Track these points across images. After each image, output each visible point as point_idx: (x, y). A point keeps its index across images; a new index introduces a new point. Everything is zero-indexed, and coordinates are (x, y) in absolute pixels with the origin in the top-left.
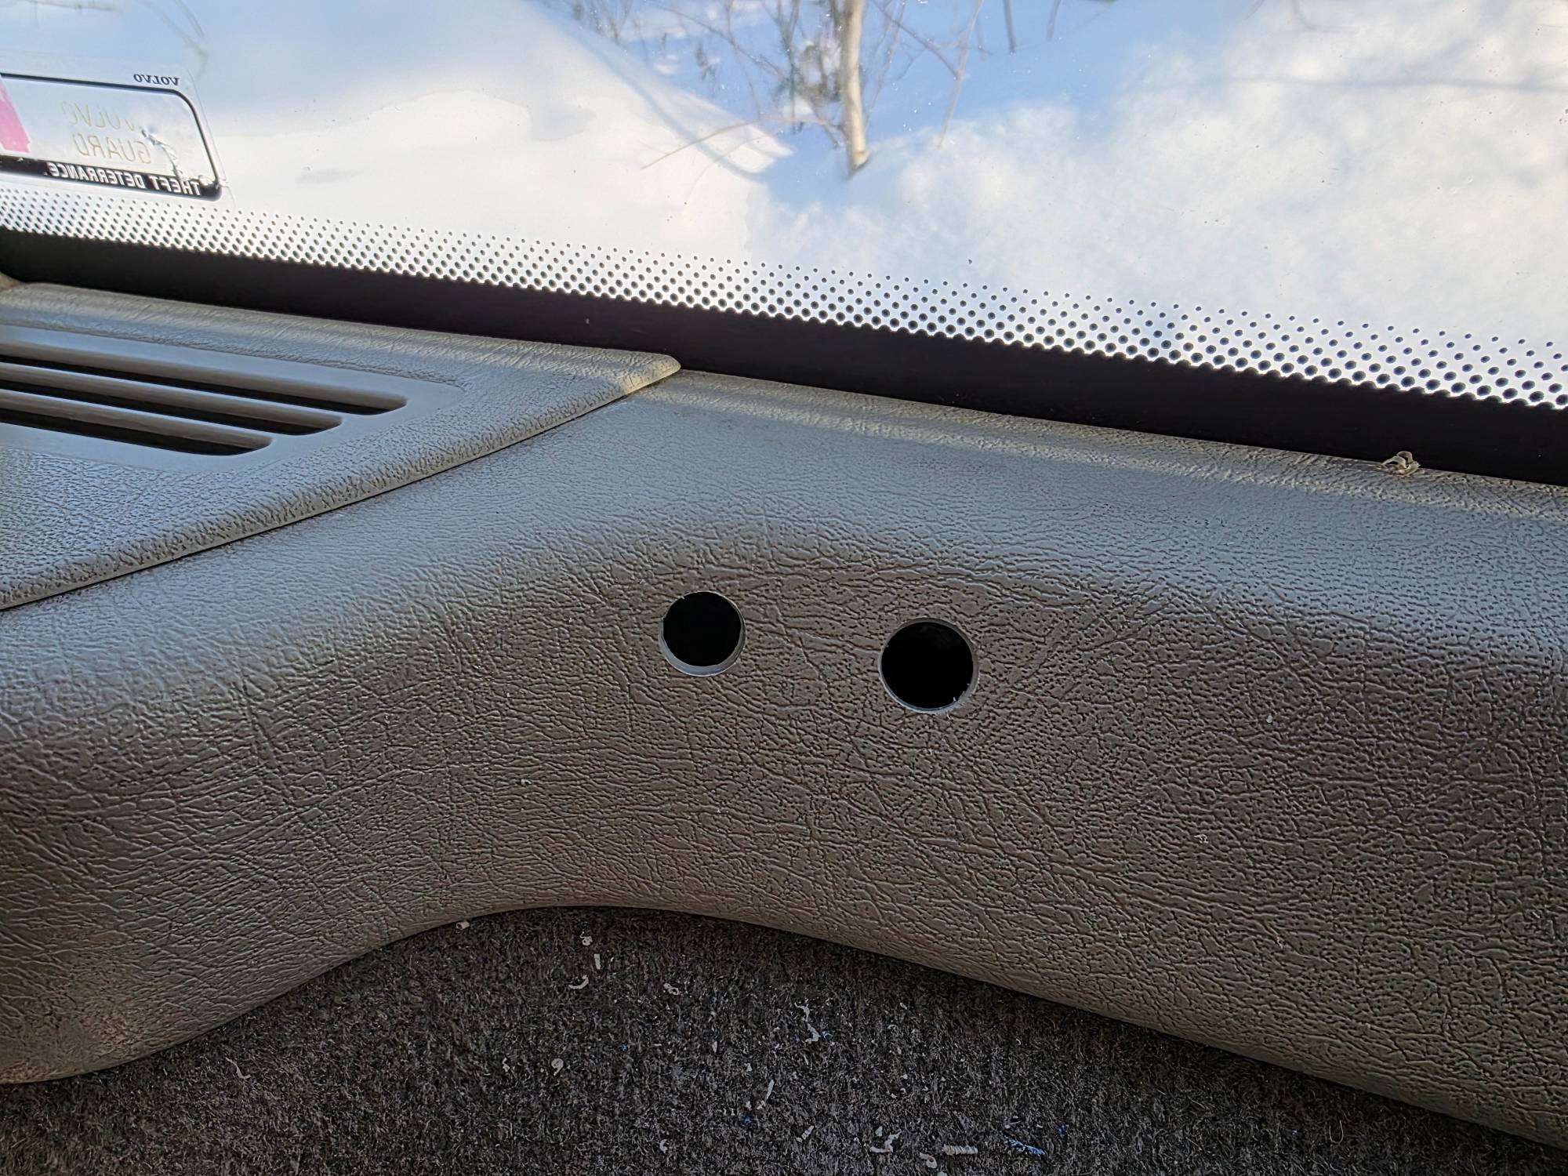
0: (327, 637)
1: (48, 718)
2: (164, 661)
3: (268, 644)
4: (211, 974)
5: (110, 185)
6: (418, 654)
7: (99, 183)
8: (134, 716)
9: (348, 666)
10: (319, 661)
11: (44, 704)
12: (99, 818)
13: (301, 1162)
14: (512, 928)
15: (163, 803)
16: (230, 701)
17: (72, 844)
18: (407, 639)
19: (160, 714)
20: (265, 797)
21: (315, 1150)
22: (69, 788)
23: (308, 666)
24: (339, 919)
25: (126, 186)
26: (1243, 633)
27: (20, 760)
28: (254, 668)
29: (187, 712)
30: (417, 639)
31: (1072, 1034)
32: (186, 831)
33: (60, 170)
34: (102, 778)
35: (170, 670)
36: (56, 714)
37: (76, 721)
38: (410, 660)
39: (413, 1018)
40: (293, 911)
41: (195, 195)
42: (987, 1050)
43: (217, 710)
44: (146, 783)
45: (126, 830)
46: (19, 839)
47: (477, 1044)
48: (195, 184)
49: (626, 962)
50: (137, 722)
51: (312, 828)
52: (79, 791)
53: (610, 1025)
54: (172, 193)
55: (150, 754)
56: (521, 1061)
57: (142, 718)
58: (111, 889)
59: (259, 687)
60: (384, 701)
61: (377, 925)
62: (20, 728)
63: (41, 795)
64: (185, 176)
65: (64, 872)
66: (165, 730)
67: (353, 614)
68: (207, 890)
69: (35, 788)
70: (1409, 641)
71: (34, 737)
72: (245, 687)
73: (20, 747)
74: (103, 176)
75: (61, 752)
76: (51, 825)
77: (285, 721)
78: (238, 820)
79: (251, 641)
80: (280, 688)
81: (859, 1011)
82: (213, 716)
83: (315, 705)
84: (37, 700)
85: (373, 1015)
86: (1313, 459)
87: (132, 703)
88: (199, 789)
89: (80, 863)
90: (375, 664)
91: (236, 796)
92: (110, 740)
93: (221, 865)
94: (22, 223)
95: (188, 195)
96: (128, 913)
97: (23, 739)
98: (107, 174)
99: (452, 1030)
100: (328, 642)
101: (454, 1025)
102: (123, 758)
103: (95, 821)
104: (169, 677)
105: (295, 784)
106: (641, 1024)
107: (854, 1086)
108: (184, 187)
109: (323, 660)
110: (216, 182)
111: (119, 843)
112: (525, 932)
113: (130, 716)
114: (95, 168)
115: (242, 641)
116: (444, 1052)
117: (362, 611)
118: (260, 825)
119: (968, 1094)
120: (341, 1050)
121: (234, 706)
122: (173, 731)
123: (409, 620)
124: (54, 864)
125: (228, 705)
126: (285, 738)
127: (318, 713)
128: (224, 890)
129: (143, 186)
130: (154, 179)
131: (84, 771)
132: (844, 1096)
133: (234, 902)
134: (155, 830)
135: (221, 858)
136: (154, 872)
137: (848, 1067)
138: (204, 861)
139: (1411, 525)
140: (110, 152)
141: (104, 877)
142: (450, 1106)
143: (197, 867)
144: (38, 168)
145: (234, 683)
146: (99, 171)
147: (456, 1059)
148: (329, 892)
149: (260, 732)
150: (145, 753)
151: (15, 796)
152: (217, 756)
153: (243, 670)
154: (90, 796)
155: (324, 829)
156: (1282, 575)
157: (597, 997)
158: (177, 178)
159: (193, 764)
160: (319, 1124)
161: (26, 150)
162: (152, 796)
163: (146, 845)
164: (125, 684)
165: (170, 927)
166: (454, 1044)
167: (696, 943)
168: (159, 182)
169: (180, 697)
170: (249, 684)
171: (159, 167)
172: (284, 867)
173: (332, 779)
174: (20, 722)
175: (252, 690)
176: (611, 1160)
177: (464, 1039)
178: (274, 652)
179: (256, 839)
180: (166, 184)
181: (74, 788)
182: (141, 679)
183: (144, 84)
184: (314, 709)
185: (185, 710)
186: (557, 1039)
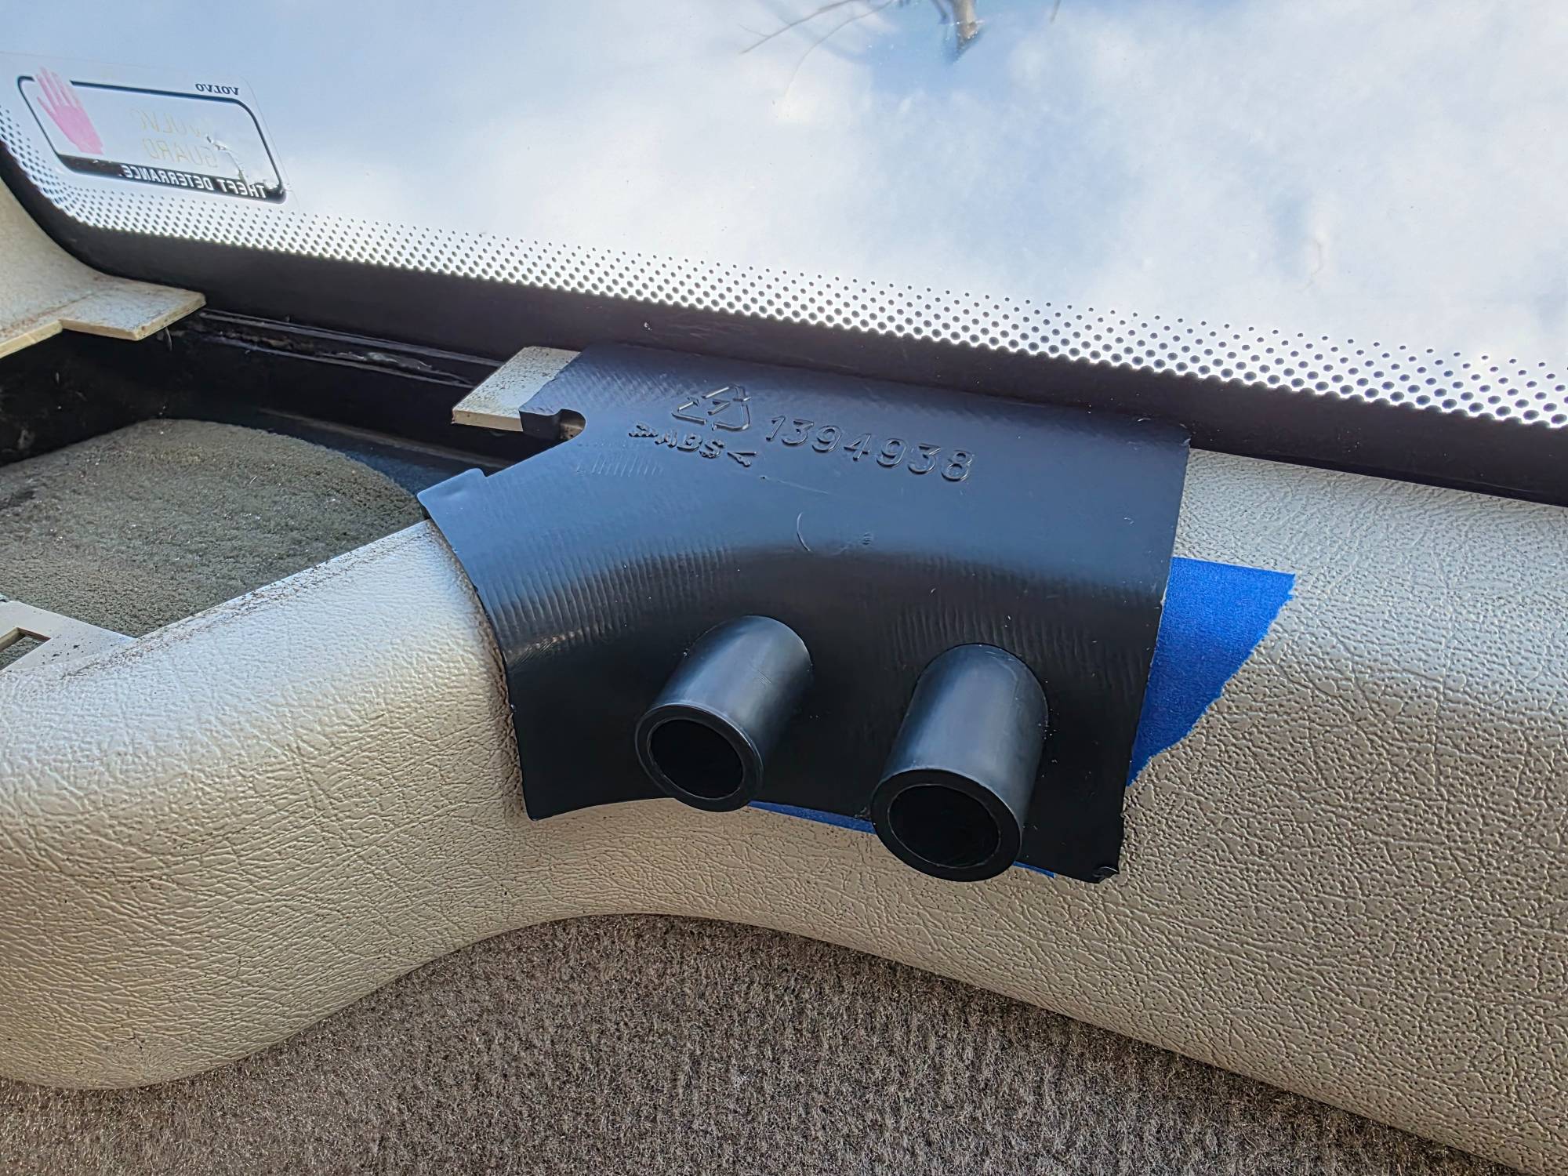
0: (377, 692)
1: (113, 791)
2: (220, 728)
3: (320, 704)
4: (282, 996)
5: (180, 186)
6: (467, 700)
7: (170, 185)
8: (192, 784)
9: (399, 718)
10: (369, 716)
11: (107, 777)
12: (164, 877)
13: (379, 1145)
14: (574, 931)
15: (225, 859)
16: (284, 762)
17: (142, 900)
18: (456, 687)
19: (217, 780)
20: (323, 843)
21: (392, 1134)
22: (134, 853)
23: (360, 722)
24: (403, 938)
25: (195, 187)
26: (1307, 687)
27: (88, 831)
28: (307, 729)
29: (243, 776)
30: (466, 686)
31: (1126, 1061)
32: (249, 880)
33: (134, 172)
34: (165, 843)
35: (226, 736)
36: (120, 787)
37: (138, 792)
38: (460, 707)
39: (480, 1016)
40: (358, 936)
41: (260, 198)
42: (1040, 1070)
43: (272, 771)
44: (207, 844)
45: (191, 885)
46: (92, 898)
47: (543, 1041)
48: (261, 187)
49: (685, 967)
50: (195, 790)
51: (371, 864)
52: (144, 855)
53: (670, 1027)
54: (239, 195)
55: (208, 818)
56: (584, 1059)
57: (200, 785)
58: (181, 935)
59: (313, 747)
60: (437, 745)
61: (442, 939)
62: (86, 802)
63: (109, 861)
64: (250, 181)
65: (135, 923)
66: (223, 795)
67: (403, 667)
68: (271, 928)
69: (102, 855)
70: (1485, 704)
71: (99, 809)
72: (298, 748)
73: (86, 819)
74: (173, 178)
75: (124, 821)
76: (120, 885)
77: (338, 774)
78: (299, 865)
79: (304, 703)
80: (333, 744)
81: (914, 1028)
82: (269, 778)
83: (368, 757)
84: (102, 774)
85: (442, 1013)
86: (1395, 487)
87: (190, 772)
88: (259, 843)
89: (151, 915)
90: (426, 714)
91: (295, 846)
92: (171, 808)
93: (285, 906)
94: (102, 221)
95: (254, 197)
96: (198, 954)
97: (88, 812)
98: (178, 177)
99: (517, 1026)
100: (378, 697)
101: (520, 1023)
102: (184, 824)
103: (161, 879)
104: (225, 744)
105: (352, 829)
106: (699, 1027)
107: (906, 1100)
108: (250, 190)
109: (375, 715)
110: (280, 186)
111: (186, 897)
112: (588, 935)
113: (188, 784)
114: (166, 171)
115: (296, 703)
116: (512, 1048)
117: (411, 664)
118: (321, 867)
119: (1020, 1116)
120: (413, 1045)
121: (289, 766)
122: (229, 796)
123: (458, 669)
124: (126, 917)
125: (282, 766)
126: (339, 789)
127: (370, 763)
128: (289, 926)
129: (212, 189)
130: (222, 182)
131: (148, 837)
132: (896, 1111)
133: (299, 935)
134: (219, 882)
135: (285, 900)
136: (220, 918)
137: (900, 1082)
138: (267, 904)
139: (1497, 570)
140: (179, 156)
141: (173, 926)
142: (518, 1098)
143: (261, 910)
144: (113, 170)
145: (288, 745)
146: (170, 174)
147: (523, 1054)
148: (392, 916)
149: (316, 787)
150: (204, 817)
151: (83, 862)
152: (275, 813)
153: (295, 731)
154: (155, 858)
155: (384, 864)
156: (1353, 626)
157: (656, 999)
158: (242, 181)
159: (252, 822)
160: (395, 1111)
161: (100, 153)
162: (214, 855)
163: (211, 896)
164: (183, 753)
165: (240, 962)
166: (520, 1039)
167: (752, 950)
168: (227, 185)
169: (236, 763)
170: (301, 744)
171: (225, 171)
172: (346, 900)
173: (389, 820)
174: (86, 795)
175: (305, 749)
176: (670, 1158)
177: (530, 1036)
178: (325, 711)
179: (318, 879)
180: (233, 187)
181: (140, 853)
182: (198, 747)
183: (206, 93)
184: (367, 760)
185: (240, 774)
186: (619, 1038)
